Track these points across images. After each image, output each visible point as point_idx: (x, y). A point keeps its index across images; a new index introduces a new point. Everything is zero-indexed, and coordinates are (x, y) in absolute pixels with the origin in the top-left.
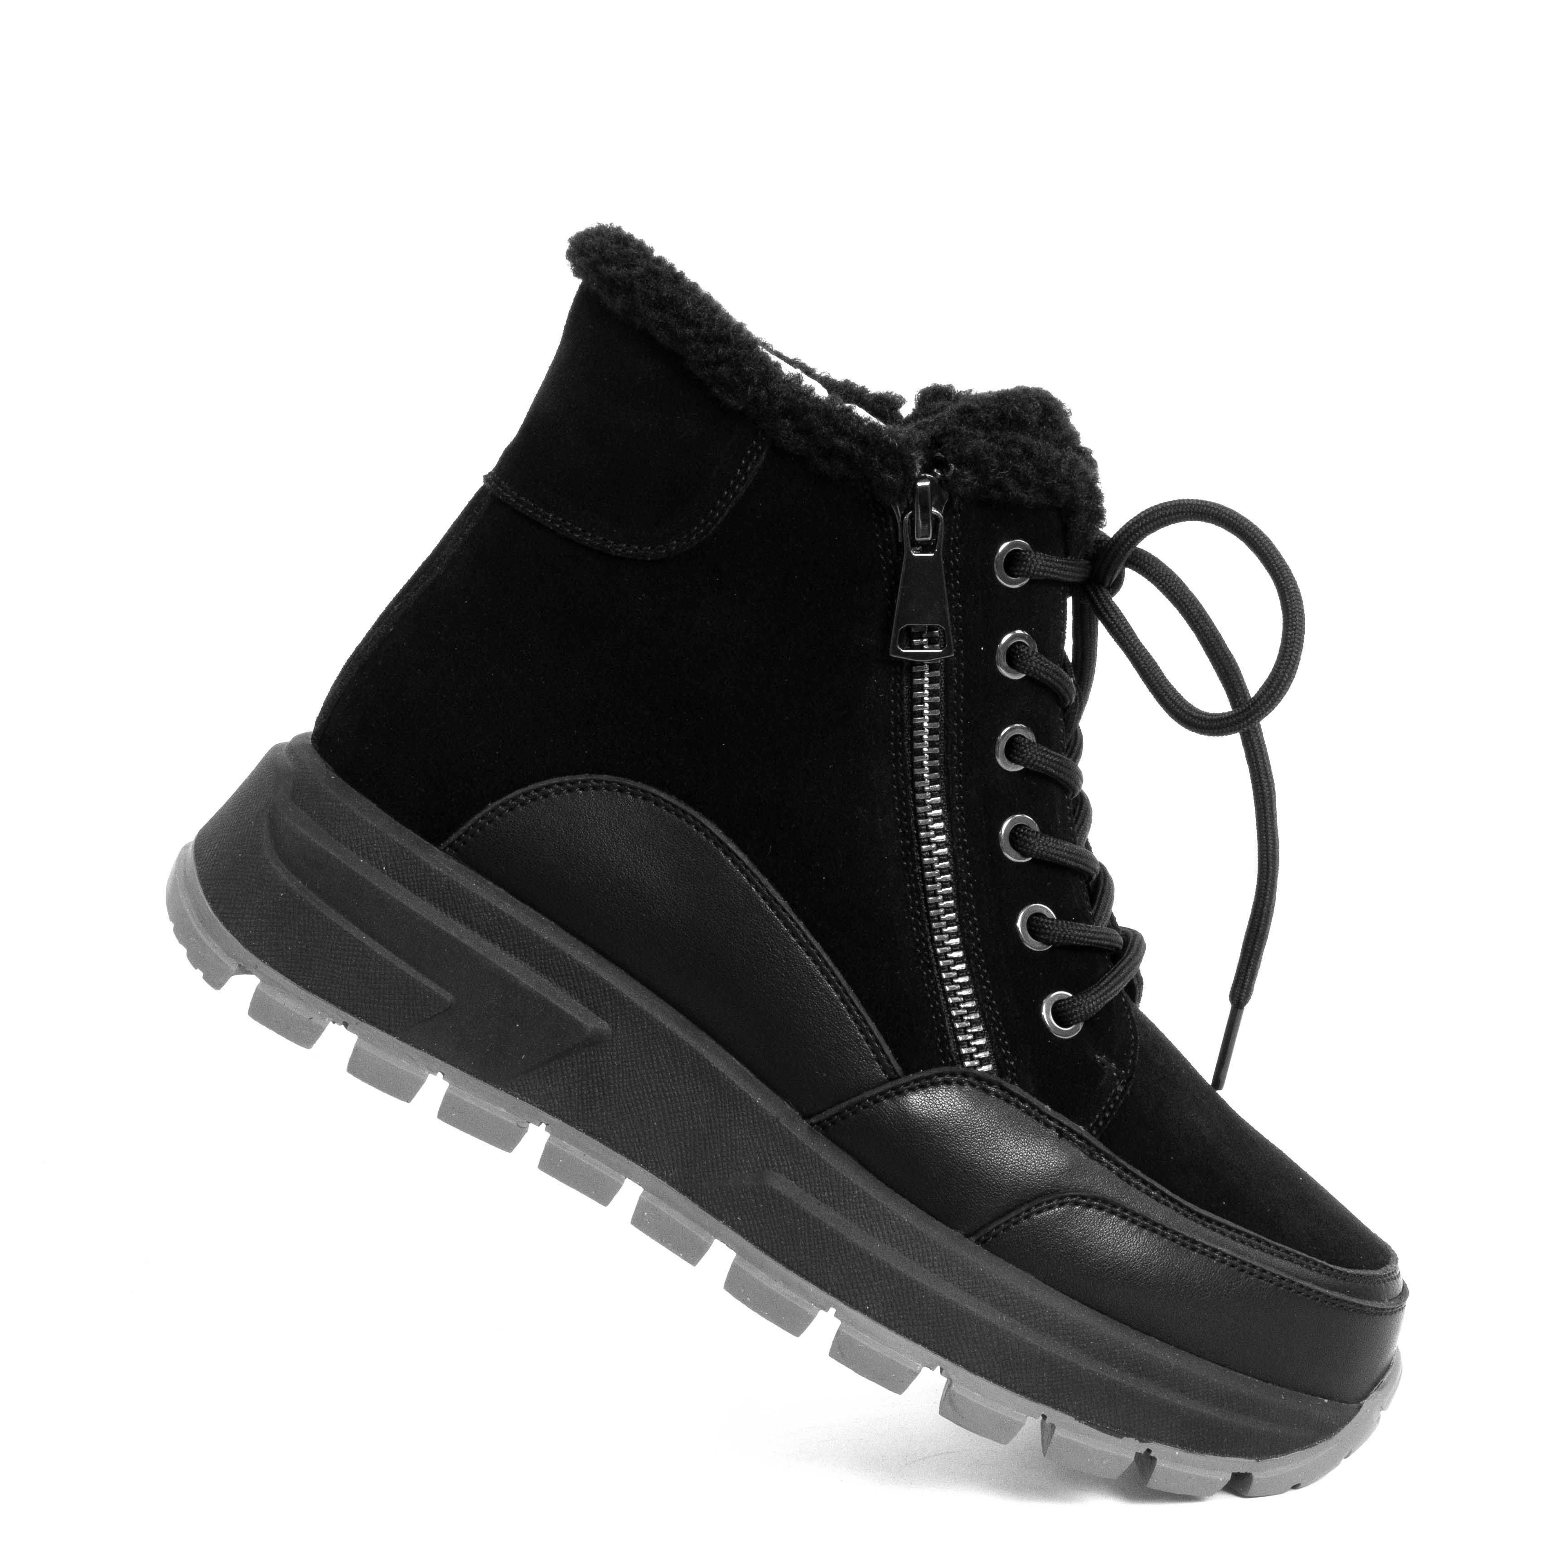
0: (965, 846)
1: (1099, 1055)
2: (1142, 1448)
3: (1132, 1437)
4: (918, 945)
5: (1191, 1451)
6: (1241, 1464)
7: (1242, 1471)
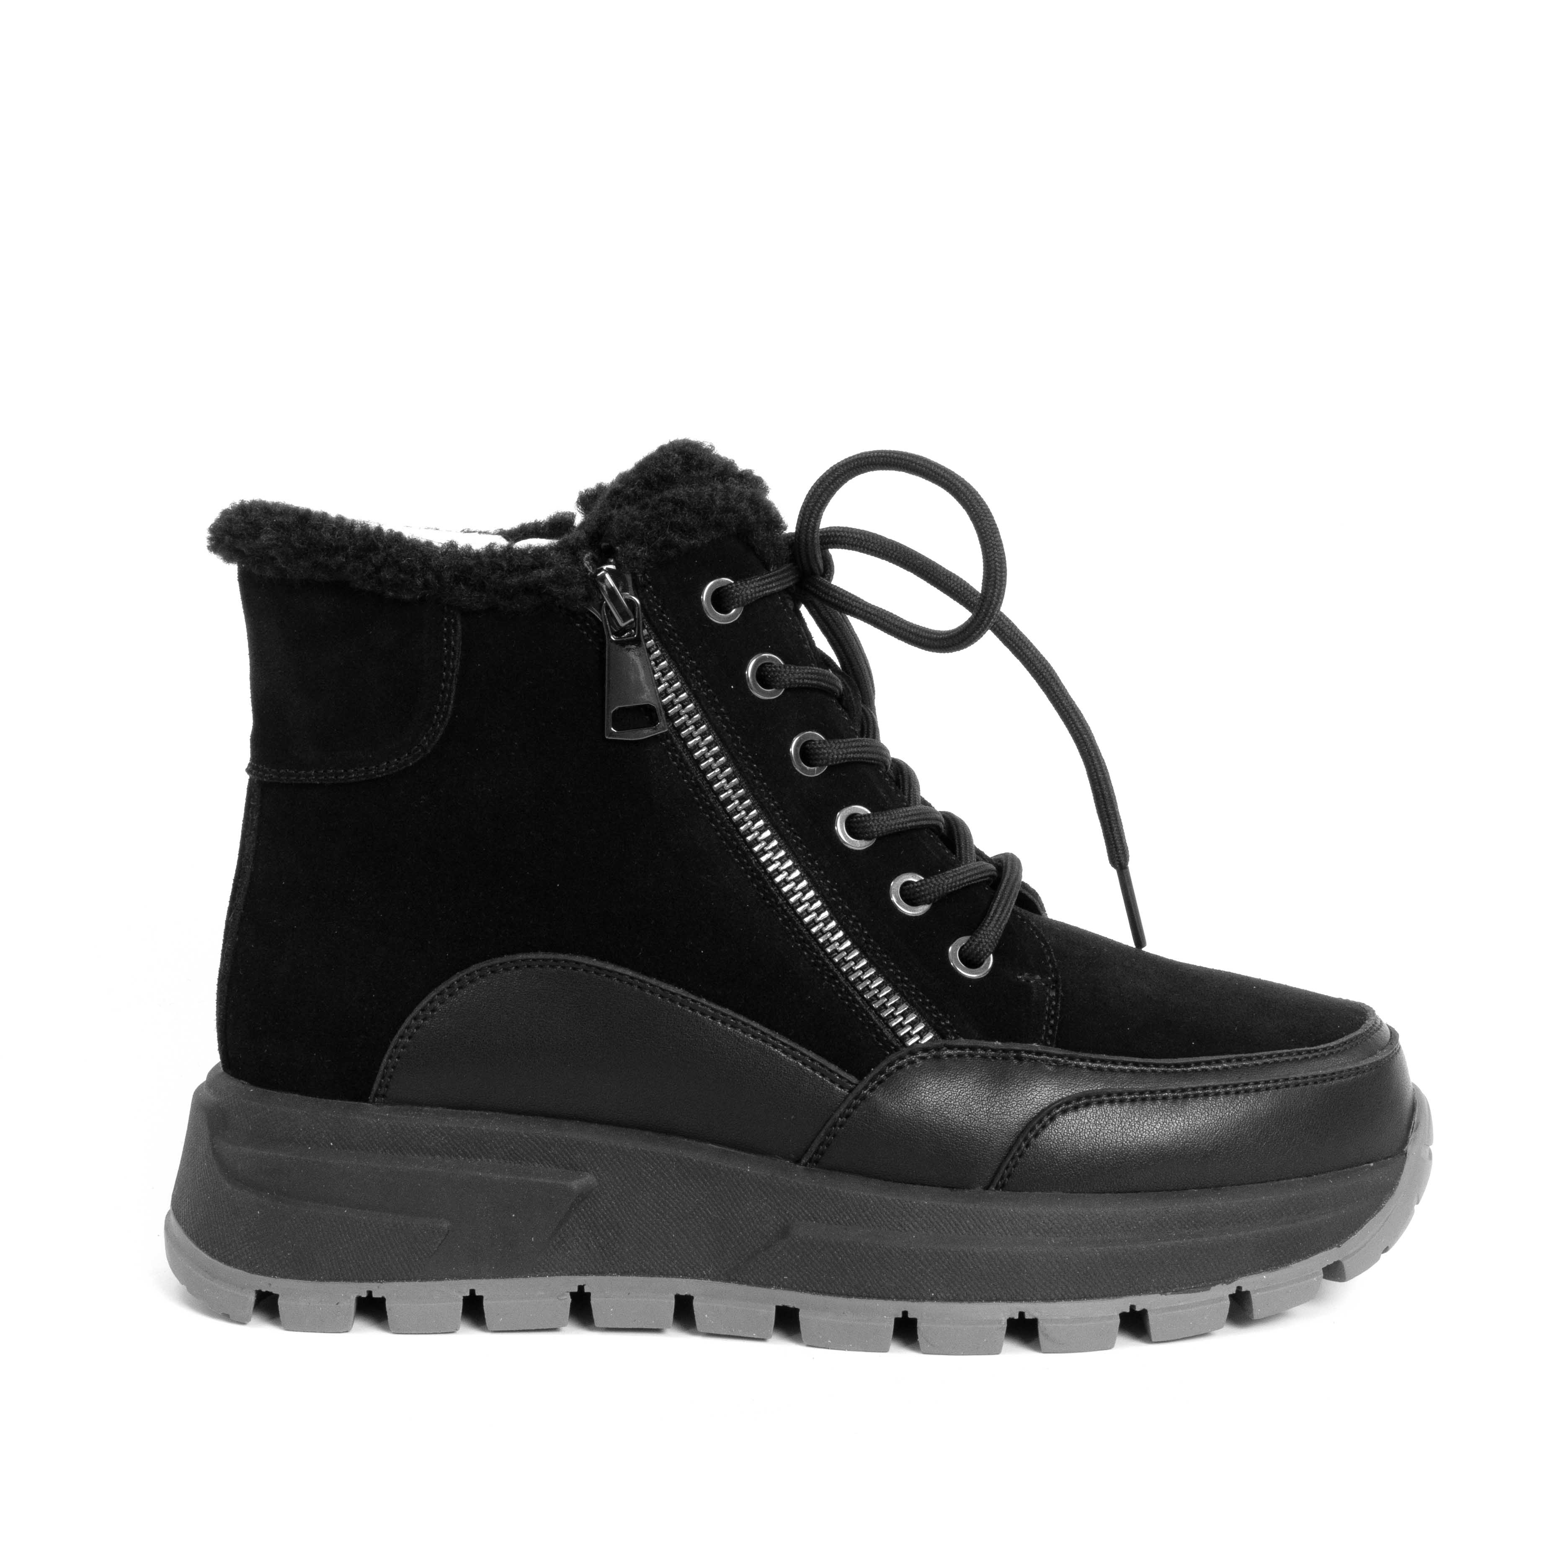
0: (812, 860)
1: (1021, 975)
2: (1232, 1289)
3: (1218, 1284)
4: (816, 964)
5: (1276, 1269)
6: (1327, 1257)
7: (1330, 1262)
